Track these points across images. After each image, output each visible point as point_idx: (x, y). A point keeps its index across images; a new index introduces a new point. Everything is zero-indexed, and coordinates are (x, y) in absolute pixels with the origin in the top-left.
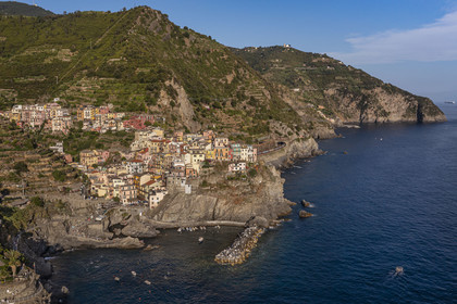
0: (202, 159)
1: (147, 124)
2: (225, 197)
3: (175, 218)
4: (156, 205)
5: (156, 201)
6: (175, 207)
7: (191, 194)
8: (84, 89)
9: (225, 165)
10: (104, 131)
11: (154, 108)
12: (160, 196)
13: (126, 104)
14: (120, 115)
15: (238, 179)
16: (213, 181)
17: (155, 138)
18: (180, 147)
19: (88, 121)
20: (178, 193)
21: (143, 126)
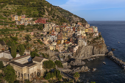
1: (47, 21)
2: (96, 46)
4: (75, 51)
5: (76, 50)
7: (87, 46)
8: (10, 9)
9: (92, 34)
10: (27, 25)
11: (45, 16)
12: (77, 47)
13: (31, 14)
14: (31, 19)
15: (97, 39)
16: (90, 40)
17: (56, 26)
18: (72, 28)
19: (17, 21)
20: (83, 46)
21: (45, 22)
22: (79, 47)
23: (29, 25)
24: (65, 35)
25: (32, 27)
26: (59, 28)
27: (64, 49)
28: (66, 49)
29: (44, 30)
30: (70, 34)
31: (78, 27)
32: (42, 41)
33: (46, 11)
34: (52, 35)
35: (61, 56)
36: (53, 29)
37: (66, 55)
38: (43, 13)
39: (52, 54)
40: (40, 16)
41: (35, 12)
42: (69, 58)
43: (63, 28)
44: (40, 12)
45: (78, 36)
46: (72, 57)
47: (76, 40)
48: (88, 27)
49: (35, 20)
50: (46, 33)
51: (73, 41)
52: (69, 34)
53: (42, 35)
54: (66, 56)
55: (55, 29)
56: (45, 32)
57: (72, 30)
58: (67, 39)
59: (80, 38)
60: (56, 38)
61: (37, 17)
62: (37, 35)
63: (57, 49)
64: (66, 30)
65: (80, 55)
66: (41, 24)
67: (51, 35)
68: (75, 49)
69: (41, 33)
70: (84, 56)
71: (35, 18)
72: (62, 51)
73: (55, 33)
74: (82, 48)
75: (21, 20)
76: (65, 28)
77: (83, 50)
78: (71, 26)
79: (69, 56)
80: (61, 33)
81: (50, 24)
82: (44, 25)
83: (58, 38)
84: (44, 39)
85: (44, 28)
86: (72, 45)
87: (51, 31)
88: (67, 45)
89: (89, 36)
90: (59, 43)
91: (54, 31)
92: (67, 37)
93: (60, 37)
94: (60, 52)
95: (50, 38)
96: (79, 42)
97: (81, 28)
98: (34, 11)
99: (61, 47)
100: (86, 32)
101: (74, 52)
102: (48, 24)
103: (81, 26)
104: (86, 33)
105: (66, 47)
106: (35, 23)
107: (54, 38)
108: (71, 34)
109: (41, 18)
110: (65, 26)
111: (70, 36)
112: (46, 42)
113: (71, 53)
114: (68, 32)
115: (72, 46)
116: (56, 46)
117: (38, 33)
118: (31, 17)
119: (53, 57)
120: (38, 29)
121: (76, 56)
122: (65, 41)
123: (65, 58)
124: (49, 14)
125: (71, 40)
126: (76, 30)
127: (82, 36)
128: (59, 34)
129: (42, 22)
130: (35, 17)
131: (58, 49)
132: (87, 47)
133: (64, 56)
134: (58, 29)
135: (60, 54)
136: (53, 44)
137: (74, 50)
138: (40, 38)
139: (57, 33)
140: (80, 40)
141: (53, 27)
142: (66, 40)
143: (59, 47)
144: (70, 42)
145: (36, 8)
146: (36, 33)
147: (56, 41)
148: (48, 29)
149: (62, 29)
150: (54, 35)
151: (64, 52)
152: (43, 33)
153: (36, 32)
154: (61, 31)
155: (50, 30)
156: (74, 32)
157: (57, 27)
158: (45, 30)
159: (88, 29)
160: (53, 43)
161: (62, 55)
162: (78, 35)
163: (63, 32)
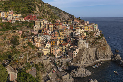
0: (84, 31)
1: (38, 18)
3: (85, 61)
4: (76, 56)
5: (76, 54)
6: (84, 56)
7: (89, 48)
9: (93, 33)
10: (14, 22)
11: (35, 12)
13: (20, 10)
14: (20, 15)
17: (48, 23)
18: (69, 26)
19: (4, 17)
20: (84, 48)
21: (36, 19)
22: (80, 50)
23: (17, 22)
24: (61, 34)
25: (21, 25)
26: (53, 25)
27: (60, 52)
28: (63, 52)
29: (34, 27)
30: (67, 33)
31: (76, 24)
32: (32, 42)
33: (36, 6)
34: (45, 34)
35: (58, 63)
36: (45, 26)
37: (64, 60)
38: (34, 9)
39: (47, 63)
40: (30, 12)
41: (24, 8)
42: (68, 65)
43: (58, 25)
44: (30, 8)
45: (77, 36)
46: (72, 64)
47: (75, 40)
48: (87, 24)
49: (24, 16)
50: (37, 32)
51: (72, 43)
52: (65, 33)
53: (32, 34)
54: (64, 62)
55: (48, 27)
56: (35, 31)
57: (69, 28)
58: (63, 38)
59: (81, 38)
60: (50, 38)
61: (27, 13)
62: (26, 34)
63: (51, 53)
64: (61, 28)
65: (82, 61)
66: (31, 21)
67: (43, 35)
68: (76, 52)
69: (31, 32)
70: (87, 62)
71: (24, 15)
72: (58, 55)
73: (48, 32)
74: (83, 51)
75: (8, 16)
76: (61, 26)
77: (85, 54)
78: (67, 23)
79: (68, 63)
80: (55, 31)
81: (42, 21)
82: (34, 22)
83: (53, 38)
84: (35, 39)
85: (35, 25)
86: (71, 47)
87: (43, 29)
88: (64, 47)
89: (89, 35)
90: (53, 45)
91: (47, 29)
92: (63, 37)
93: (54, 36)
94: (56, 56)
95: (42, 38)
96: (80, 43)
97: (80, 26)
98: (24, 6)
99: (57, 51)
100: (86, 30)
101: (74, 56)
102: (39, 21)
103: (80, 24)
104: (86, 32)
105: (63, 49)
106: (24, 20)
107: (47, 38)
108: (69, 33)
109: (32, 14)
110: (60, 24)
111: (67, 36)
112: (38, 43)
113: (70, 58)
114: (65, 30)
115: (71, 49)
116: (50, 48)
117: (27, 32)
118: (20, 13)
119: (49, 66)
120: (28, 27)
121: (77, 63)
122: (60, 41)
123: (63, 65)
124: (40, 10)
125: (68, 41)
126: (73, 28)
127: (82, 36)
128: (53, 33)
129: (33, 18)
130: (24, 13)
131: (54, 53)
132: (89, 50)
133: (62, 63)
134: (51, 26)
135: (57, 60)
136: (47, 47)
137: (74, 54)
138: (30, 39)
139: (51, 32)
140: (80, 41)
141: (45, 25)
142: (62, 41)
143: (55, 50)
144: (67, 43)
145: (26, 3)
146: (25, 32)
147: (50, 42)
148: (40, 26)
149: (56, 27)
150: (47, 34)
151: (61, 57)
152: (33, 32)
153: (26, 30)
154: (55, 29)
155: (41, 28)
156: (71, 31)
157: (51, 24)
158: (36, 28)
159: (88, 27)
160: (47, 45)
161: (59, 61)
162: (77, 34)
163: (59, 31)
